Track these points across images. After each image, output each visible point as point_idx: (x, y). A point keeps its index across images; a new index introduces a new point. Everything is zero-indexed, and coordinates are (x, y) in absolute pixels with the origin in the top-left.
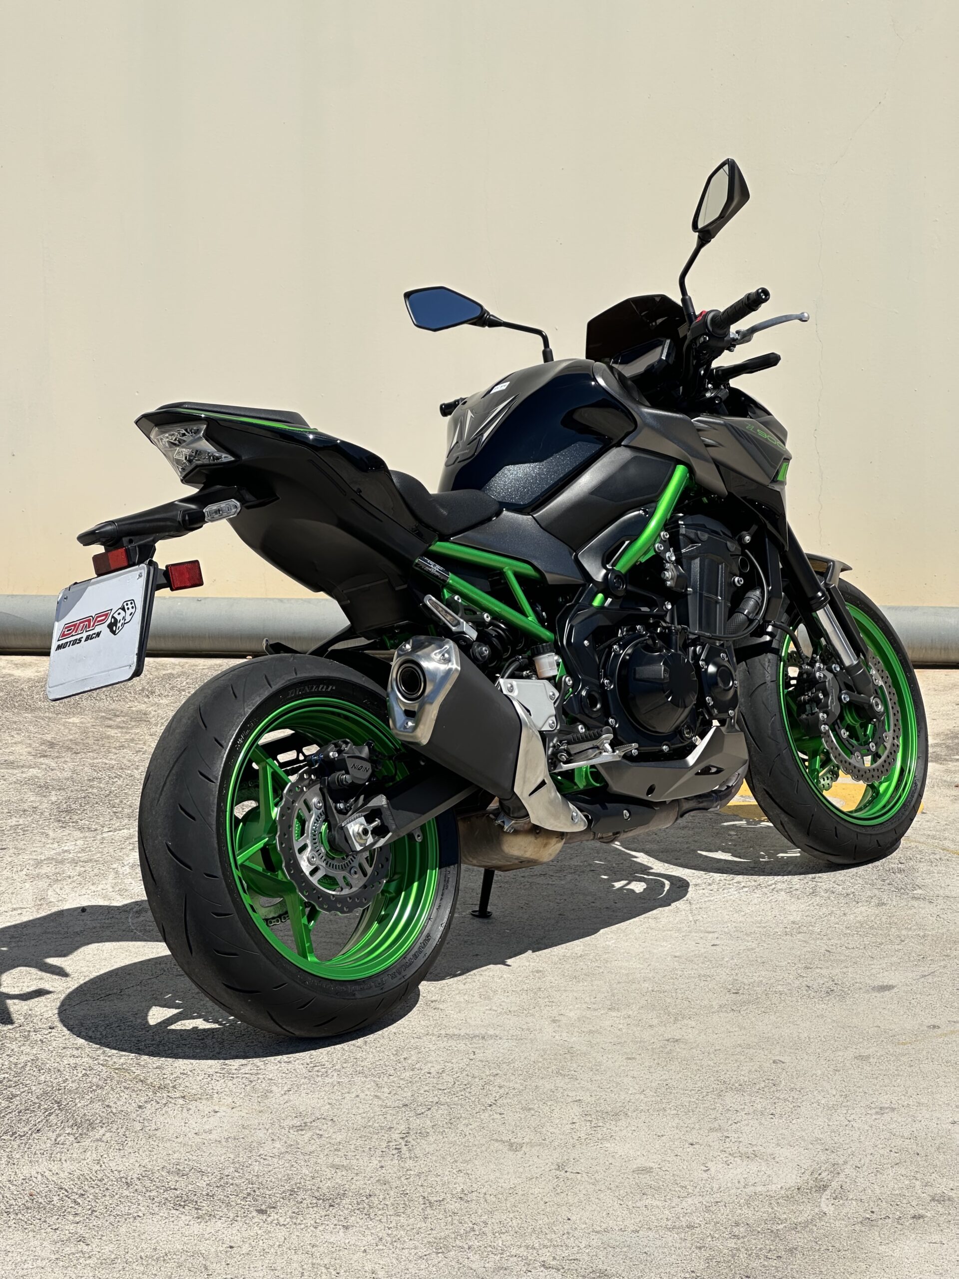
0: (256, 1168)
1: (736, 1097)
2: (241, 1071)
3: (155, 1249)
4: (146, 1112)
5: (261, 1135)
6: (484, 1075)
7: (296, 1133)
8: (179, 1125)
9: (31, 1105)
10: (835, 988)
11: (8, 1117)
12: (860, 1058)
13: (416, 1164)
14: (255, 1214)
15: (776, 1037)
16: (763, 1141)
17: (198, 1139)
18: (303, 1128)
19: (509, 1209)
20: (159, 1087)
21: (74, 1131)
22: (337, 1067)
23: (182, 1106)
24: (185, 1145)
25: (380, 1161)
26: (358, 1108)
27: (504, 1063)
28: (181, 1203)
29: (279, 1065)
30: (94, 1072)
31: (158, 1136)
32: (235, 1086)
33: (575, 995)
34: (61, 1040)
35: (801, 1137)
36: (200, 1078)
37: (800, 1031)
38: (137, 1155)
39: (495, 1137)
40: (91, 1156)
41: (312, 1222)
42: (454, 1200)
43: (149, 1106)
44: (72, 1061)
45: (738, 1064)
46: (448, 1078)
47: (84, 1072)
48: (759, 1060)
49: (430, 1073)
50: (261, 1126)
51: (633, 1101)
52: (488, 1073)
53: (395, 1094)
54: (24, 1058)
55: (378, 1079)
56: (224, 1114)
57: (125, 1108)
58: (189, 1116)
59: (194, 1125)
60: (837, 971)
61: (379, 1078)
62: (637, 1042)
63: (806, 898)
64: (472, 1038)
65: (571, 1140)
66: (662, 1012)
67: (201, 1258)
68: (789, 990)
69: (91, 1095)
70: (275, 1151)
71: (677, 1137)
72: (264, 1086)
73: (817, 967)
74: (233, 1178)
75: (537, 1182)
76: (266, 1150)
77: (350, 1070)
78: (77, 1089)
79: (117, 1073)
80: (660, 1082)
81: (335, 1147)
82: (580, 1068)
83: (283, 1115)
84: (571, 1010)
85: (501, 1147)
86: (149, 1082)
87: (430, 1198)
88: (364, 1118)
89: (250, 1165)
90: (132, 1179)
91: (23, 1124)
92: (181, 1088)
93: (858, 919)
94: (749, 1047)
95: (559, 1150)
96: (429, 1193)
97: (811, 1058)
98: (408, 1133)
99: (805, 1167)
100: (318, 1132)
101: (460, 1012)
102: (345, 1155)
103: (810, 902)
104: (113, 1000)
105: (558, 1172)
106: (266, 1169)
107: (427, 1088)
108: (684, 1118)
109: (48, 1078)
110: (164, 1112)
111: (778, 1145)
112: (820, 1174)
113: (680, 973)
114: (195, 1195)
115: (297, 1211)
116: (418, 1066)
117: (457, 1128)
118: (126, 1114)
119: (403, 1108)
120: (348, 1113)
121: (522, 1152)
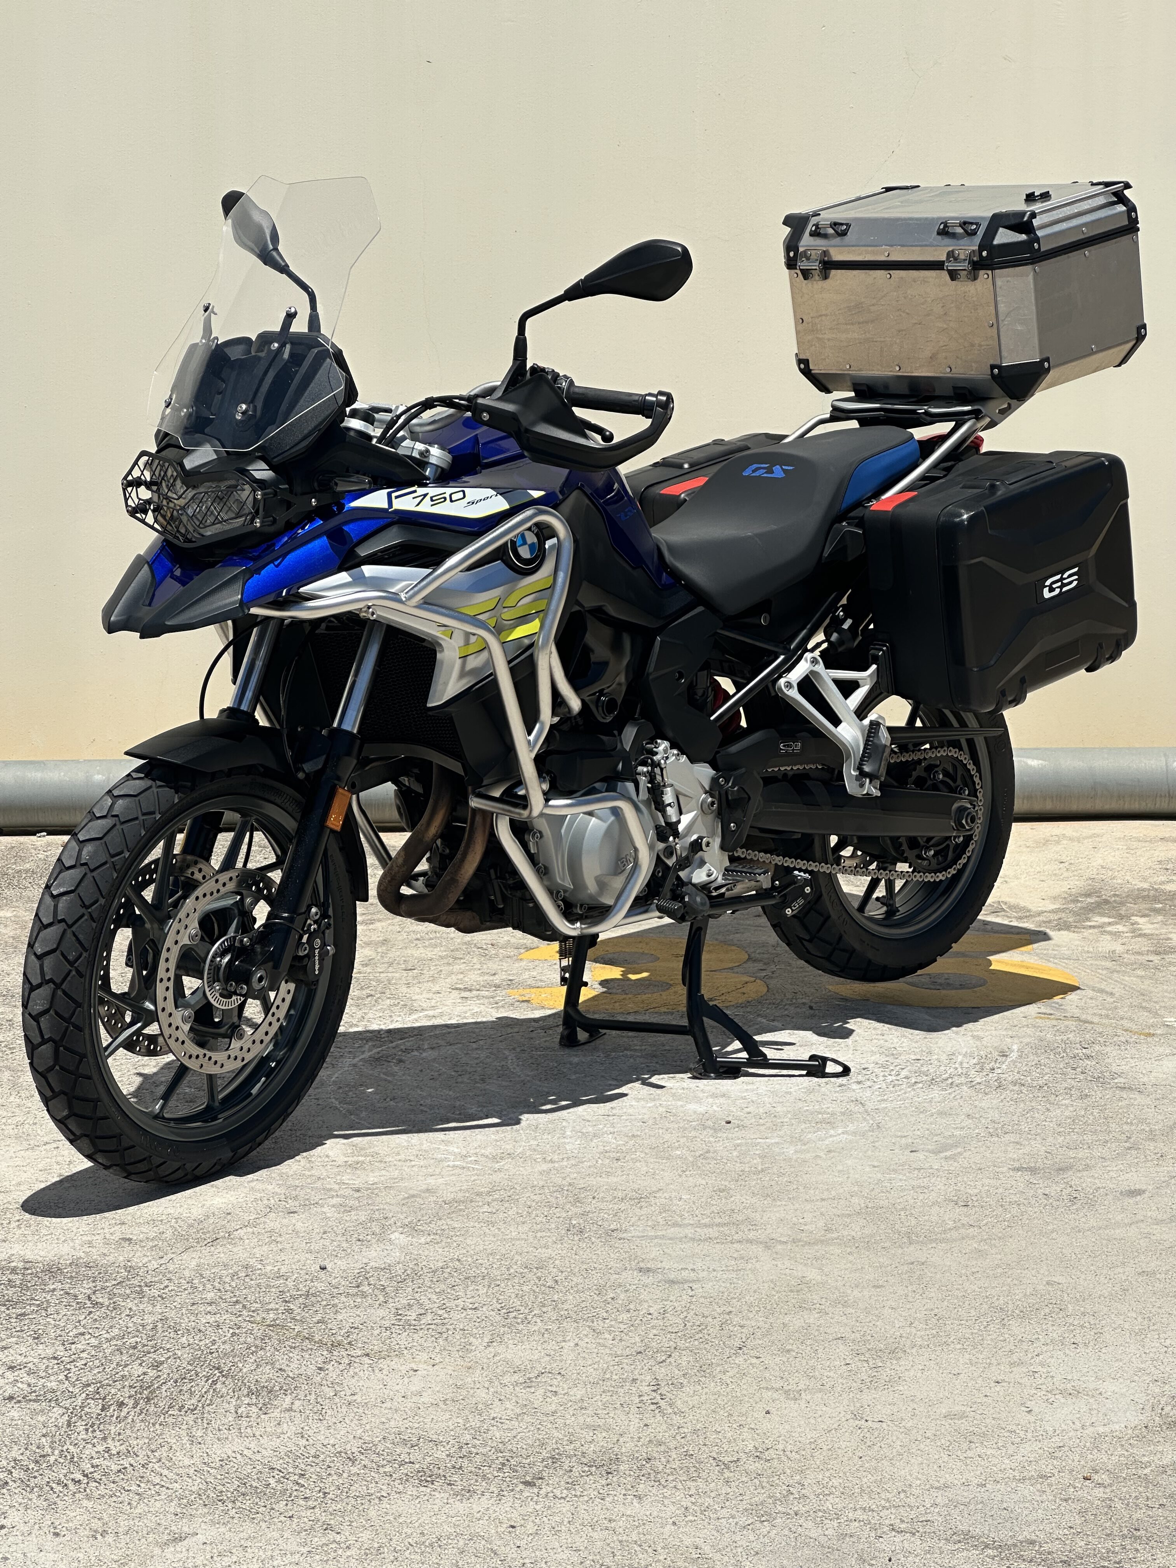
2: (422, 1322)
3: (422, 1533)
4: (330, 1375)
8: (378, 1387)
11: (164, 1388)
14: (521, 1487)
18: (530, 1384)
19: (821, 1467)
23: (370, 1365)
24: (396, 1411)
26: (584, 1358)
28: (426, 1477)
36: (377, 1332)
38: (345, 1425)
41: (596, 1493)
42: (751, 1459)
43: (330, 1367)
49: (650, 1314)
52: (719, 1311)
56: (425, 1372)
57: (302, 1371)
61: (593, 1322)
67: (483, 1542)
69: (254, 1358)
74: (475, 1447)
75: (838, 1435)
76: (497, 1411)
78: (232, 1351)
81: (580, 1405)
82: (824, 1300)
85: (775, 1395)
87: (721, 1458)
89: (488, 1430)
92: (360, 1345)
96: (717, 1453)
100: (550, 1388)
105: (857, 1422)
114: (439, 1468)
115: (570, 1481)
116: (632, 1306)
117: (714, 1377)
118: (308, 1378)
119: (639, 1357)
120: (575, 1365)
121: (804, 1401)
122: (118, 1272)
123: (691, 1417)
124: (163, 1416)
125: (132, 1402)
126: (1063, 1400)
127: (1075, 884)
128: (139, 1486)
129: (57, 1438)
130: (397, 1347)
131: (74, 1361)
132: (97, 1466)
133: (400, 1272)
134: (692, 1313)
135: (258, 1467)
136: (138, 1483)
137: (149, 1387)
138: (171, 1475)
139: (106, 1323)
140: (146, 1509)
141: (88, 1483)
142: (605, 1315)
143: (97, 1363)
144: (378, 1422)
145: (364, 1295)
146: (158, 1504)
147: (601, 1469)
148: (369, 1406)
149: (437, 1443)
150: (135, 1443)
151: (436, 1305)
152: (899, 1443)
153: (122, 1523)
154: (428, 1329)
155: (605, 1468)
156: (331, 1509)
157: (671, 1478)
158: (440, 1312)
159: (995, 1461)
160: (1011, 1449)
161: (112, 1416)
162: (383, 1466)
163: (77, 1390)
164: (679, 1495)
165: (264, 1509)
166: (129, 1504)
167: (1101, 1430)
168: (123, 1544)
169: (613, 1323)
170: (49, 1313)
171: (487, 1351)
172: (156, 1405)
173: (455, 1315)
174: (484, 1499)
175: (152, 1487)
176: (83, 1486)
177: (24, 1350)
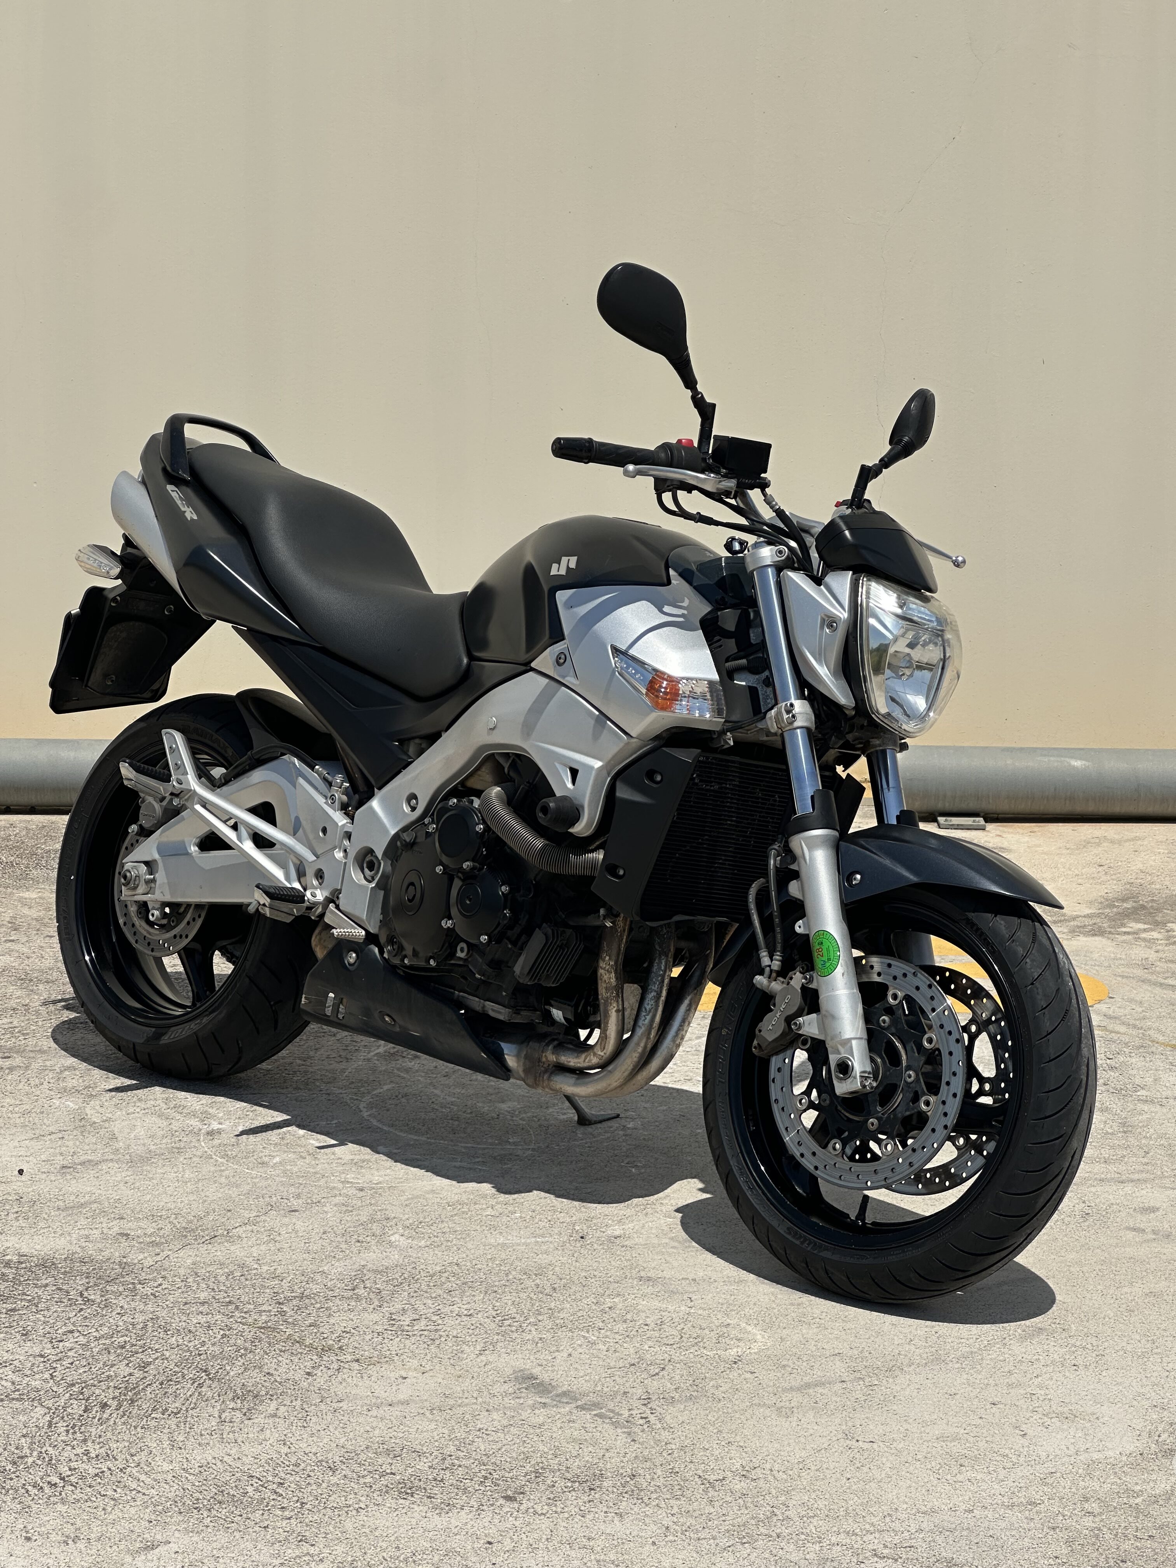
0: (482, 1446)
2: (415, 1328)
3: (398, 1548)
4: (318, 1380)
9: (172, 1376)
11: (149, 1390)
14: (502, 1501)
19: (808, 1488)
20: (322, 1349)
21: (239, 1405)
23: (360, 1372)
24: (382, 1419)
25: (630, 1433)
26: (576, 1369)
28: (407, 1490)
29: (459, 1319)
30: (235, 1332)
32: (415, 1346)
36: (370, 1337)
38: (329, 1433)
39: (756, 1400)
41: (576, 1510)
42: (737, 1478)
43: (318, 1372)
44: (202, 1319)
46: (671, 1331)
47: (222, 1332)
49: (647, 1325)
50: (466, 1395)
52: (717, 1324)
53: (615, 1351)
54: (140, 1317)
55: (587, 1334)
56: (414, 1380)
57: (290, 1376)
58: (374, 1384)
59: (384, 1395)
61: (588, 1332)
64: (681, 1281)
65: (848, 1402)
67: (459, 1558)
69: (242, 1361)
70: (496, 1423)
71: (972, 1395)
72: (450, 1344)
74: (458, 1458)
75: (828, 1455)
76: (483, 1421)
77: (548, 1324)
78: (221, 1353)
79: (263, 1333)
80: (926, 1330)
81: (568, 1418)
82: (824, 1314)
83: (489, 1380)
85: (768, 1412)
86: (307, 1343)
87: (707, 1477)
88: (586, 1381)
89: (473, 1442)
90: (334, 1462)
91: (171, 1398)
92: (351, 1350)
96: (703, 1471)
98: (649, 1398)
100: (539, 1399)
102: (584, 1426)
104: (222, 1243)
105: (848, 1442)
106: (494, 1447)
107: (650, 1343)
109: (180, 1341)
110: (340, 1379)
114: (420, 1480)
115: (552, 1496)
116: (629, 1316)
117: (706, 1391)
118: (296, 1383)
119: (632, 1368)
120: (567, 1376)
121: (795, 1418)
122: (113, 1269)
123: (680, 1433)
124: (145, 1419)
125: (116, 1403)
126: (1058, 1424)
127: (1111, 888)
128: (115, 1491)
129: (38, 1438)
130: (388, 1352)
131: (60, 1360)
132: (75, 1469)
133: (397, 1276)
134: (690, 1325)
135: (238, 1475)
136: (114, 1487)
137: (134, 1388)
138: (148, 1481)
139: (95, 1322)
140: (120, 1514)
141: (64, 1486)
142: (601, 1324)
143: (84, 1362)
144: (362, 1430)
145: (358, 1298)
146: (133, 1511)
147: (584, 1485)
148: (355, 1414)
149: (420, 1454)
150: (115, 1446)
151: (431, 1311)
152: (889, 1465)
153: (95, 1529)
154: (421, 1335)
155: (589, 1484)
156: (307, 1520)
157: (654, 1496)
158: (435, 1318)
159: (984, 1486)
160: (1002, 1474)
161: (94, 1418)
162: (363, 1477)
163: (61, 1390)
164: (661, 1514)
165: (240, 1518)
166: (104, 1509)
167: (1095, 1456)
168: (94, 1551)
169: (608, 1333)
170: (40, 1309)
171: (479, 1360)
172: (139, 1407)
173: (449, 1322)
174: (463, 1513)
175: (128, 1492)
176: (58, 1489)
177: (11, 1346)
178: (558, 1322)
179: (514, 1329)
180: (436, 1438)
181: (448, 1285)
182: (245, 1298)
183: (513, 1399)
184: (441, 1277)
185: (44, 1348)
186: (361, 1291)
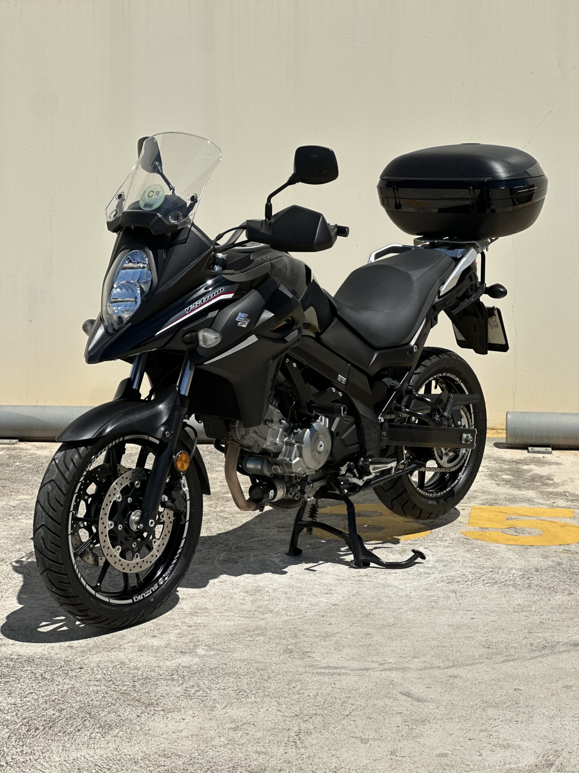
0: (211, 754)
1: (494, 711)
5: (212, 733)
6: (341, 697)
7: (233, 732)
9: (73, 715)
10: (547, 645)
12: (566, 687)
13: (306, 751)
15: (515, 674)
16: (512, 738)
17: (174, 736)
20: (148, 704)
21: (100, 731)
22: (253, 692)
25: (284, 750)
27: (353, 690)
29: (219, 691)
30: (109, 695)
31: (150, 733)
32: (193, 704)
33: (392, 648)
34: (87, 676)
35: (536, 735)
37: (529, 671)
39: (352, 735)
40: (112, 746)
44: (95, 688)
45: (494, 691)
46: (320, 699)
47: (103, 695)
48: (506, 688)
50: (211, 728)
51: (432, 713)
53: (290, 709)
54: (66, 687)
55: (278, 700)
58: (168, 722)
59: (171, 727)
60: (548, 634)
62: (432, 677)
63: (525, 590)
64: (332, 675)
65: (398, 737)
66: (445, 659)
68: (520, 646)
70: (221, 743)
71: (461, 735)
72: (211, 703)
73: (535, 632)
77: (261, 694)
79: (122, 696)
80: (448, 702)
83: (224, 722)
84: (390, 658)
86: (142, 701)
88: (272, 723)
90: (138, 759)
91: (69, 726)
93: (557, 603)
94: (499, 680)
95: (391, 743)
97: (537, 687)
98: (300, 732)
99: (539, 753)
101: (324, 659)
102: (263, 746)
103: (528, 593)
104: (116, 651)
107: (308, 705)
108: (464, 723)
109: (82, 699)
110: (153, 719)
111: (522, 740)
112: (548, 757)
113: (453, 635)
178: (266, 693)
179: (244, 696)
180: (190, 749)
181: (218, 675)
182: (118, 679)
183: (234, 731)
184: (216, 670)
185: (17, 700)
186: (175, 677)
